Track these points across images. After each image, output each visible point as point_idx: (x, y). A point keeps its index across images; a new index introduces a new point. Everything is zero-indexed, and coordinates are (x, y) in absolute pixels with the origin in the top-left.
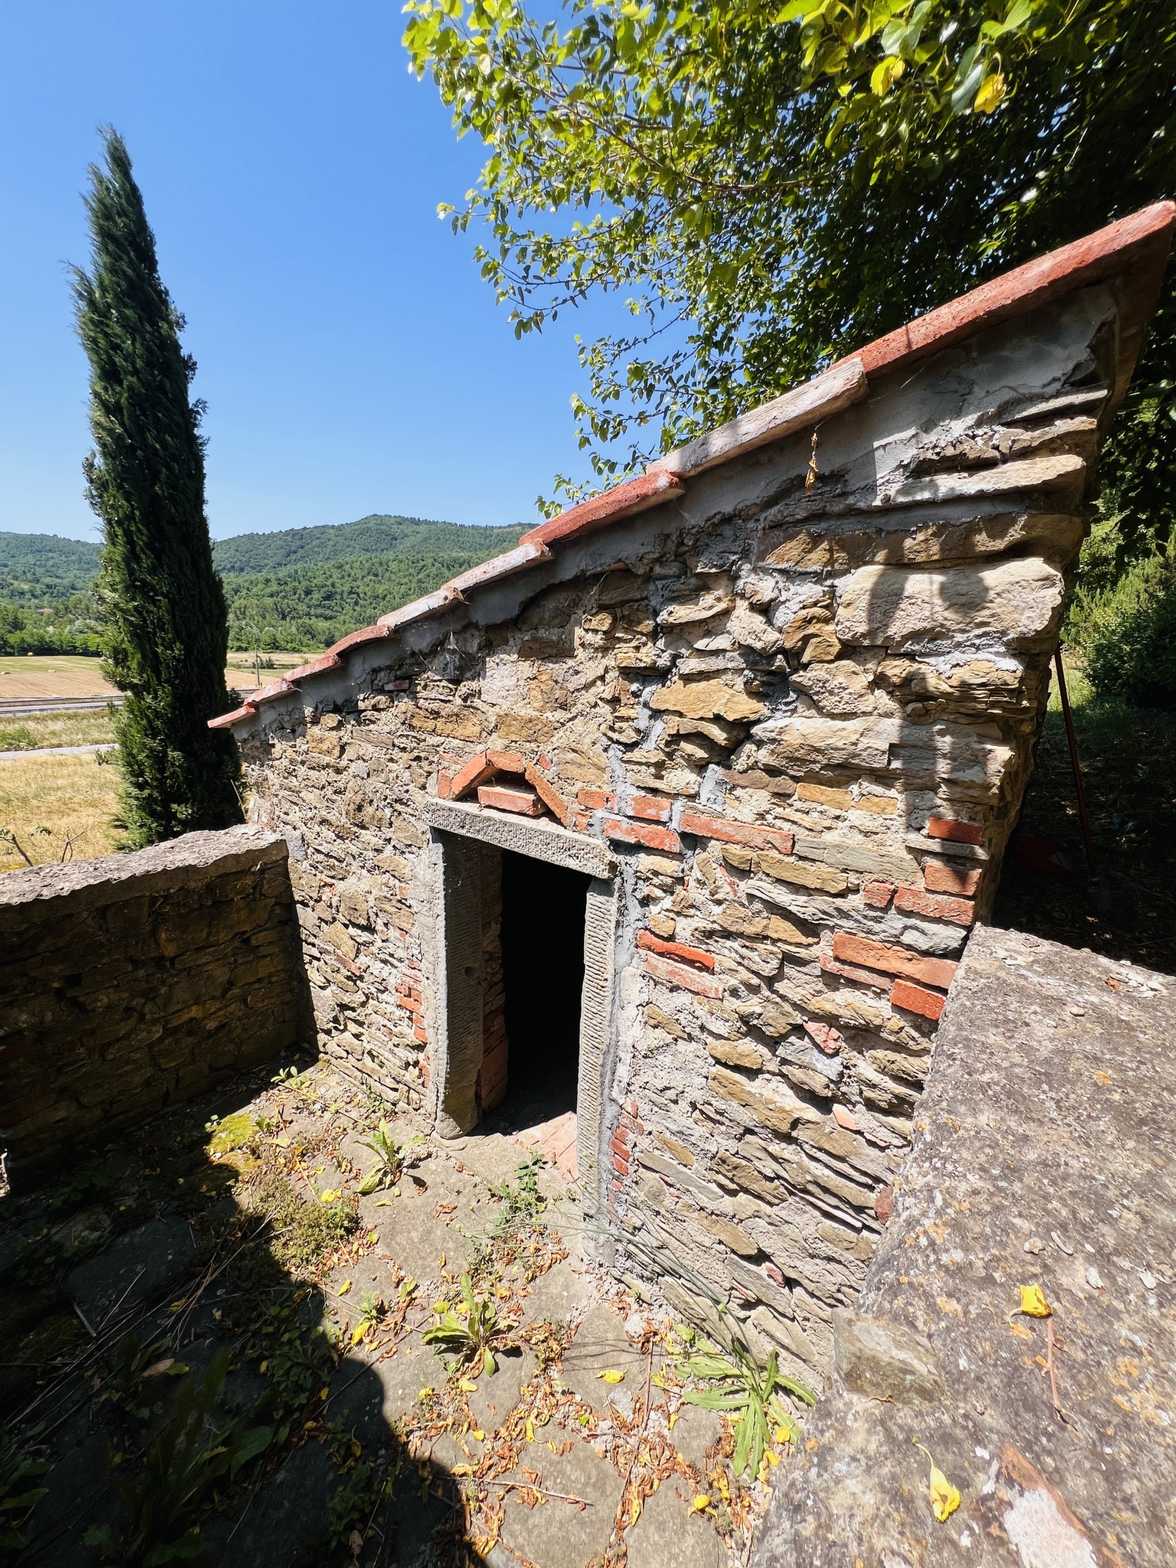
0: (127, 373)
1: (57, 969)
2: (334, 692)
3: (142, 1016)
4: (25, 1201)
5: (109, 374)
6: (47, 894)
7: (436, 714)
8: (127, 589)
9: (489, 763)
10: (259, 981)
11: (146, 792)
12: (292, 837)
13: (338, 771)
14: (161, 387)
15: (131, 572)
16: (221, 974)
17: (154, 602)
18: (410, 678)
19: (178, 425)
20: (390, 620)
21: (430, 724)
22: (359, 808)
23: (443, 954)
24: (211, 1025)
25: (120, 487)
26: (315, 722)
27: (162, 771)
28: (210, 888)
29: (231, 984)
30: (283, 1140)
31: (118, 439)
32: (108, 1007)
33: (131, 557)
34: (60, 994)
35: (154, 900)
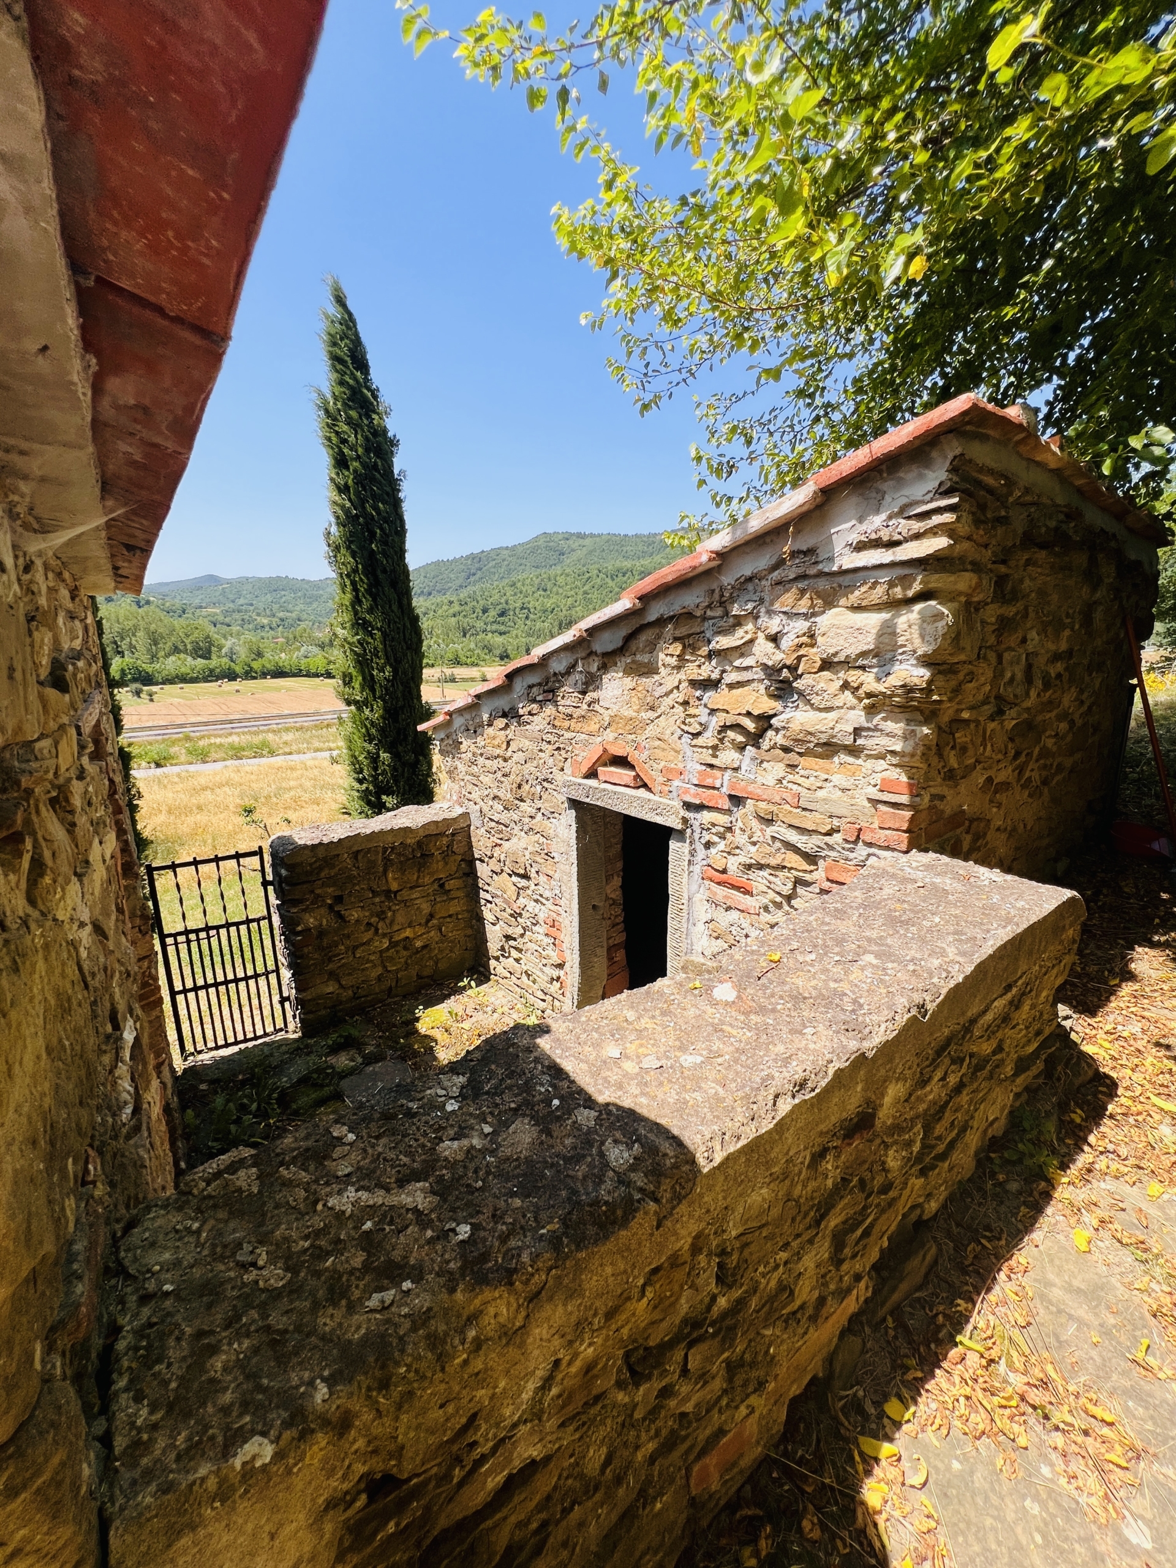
0: (352, 459)
1: (330, 890)
2: (502, 703)
3: (377, 930)
4: (311, 1041)
5: (341, 462)
6: (326, 840)
7: (570, 716)
8: (353, 626)
9: (605, 751)
10: (450, 916)
11: (364, 786)
12: (473, 810)
13: (505, 760)
14: (375, 467)
15: (356, 613)
16: (426, 908)
17: (371, 635)
18: (552, 691)
19: (388, 494)
20: (538, 652)
21: (567, 724)
22: (519, 786)
23: (576, 892)
24: (419, 944)
25: (348, 548)
26: (490, 725)
27: (375, 769)
28: (419, 844)
29: (431, 916)
30: (466, 1025)
31: (347, 512)
32: (357, 921)
33: (357, 601)
34: (331, 907)
35: (385, 849)
